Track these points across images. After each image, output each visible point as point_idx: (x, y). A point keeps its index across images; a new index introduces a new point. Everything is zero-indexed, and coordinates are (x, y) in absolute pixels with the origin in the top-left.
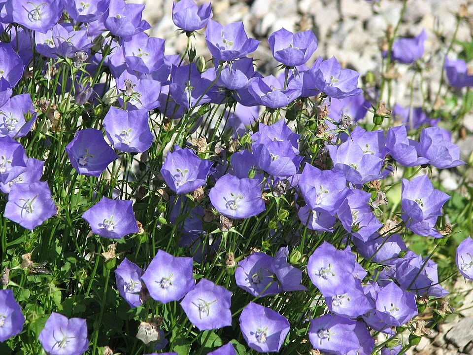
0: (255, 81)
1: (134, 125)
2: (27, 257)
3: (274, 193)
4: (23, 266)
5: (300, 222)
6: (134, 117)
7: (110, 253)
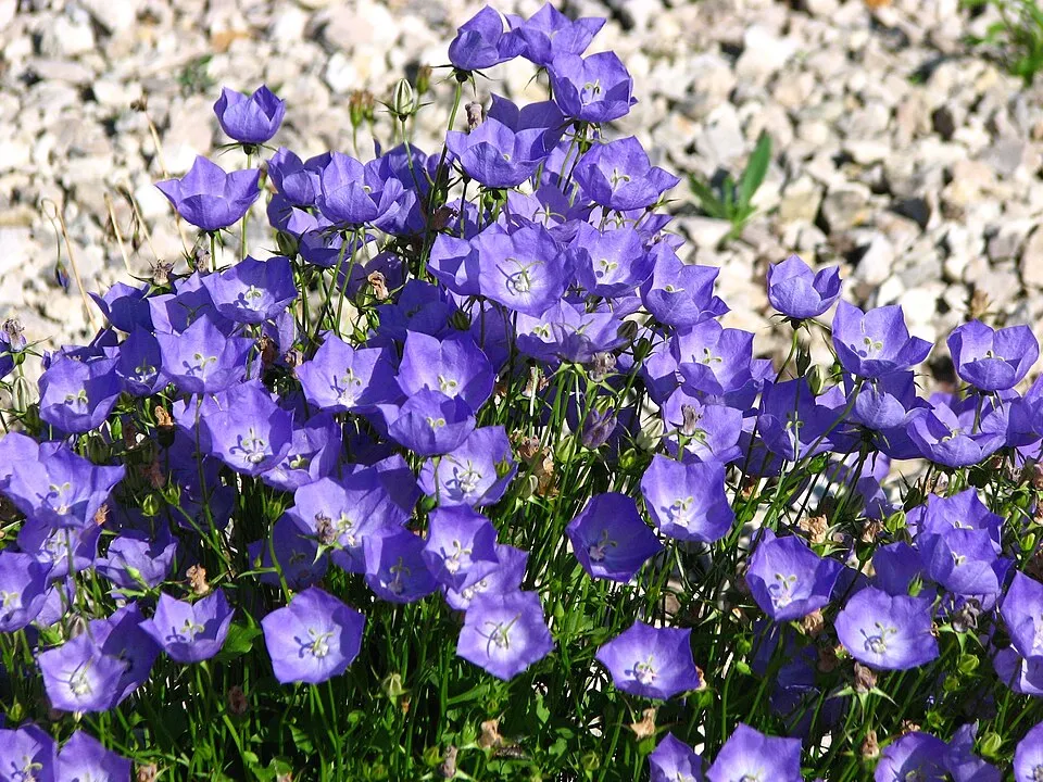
0: (921, 415)
1: (697, 491)
2: (490, 726)
3: (955, 624)
4: (483, 744)
5: (996, 676)
6: (697, 476)
7: (646, 726)
